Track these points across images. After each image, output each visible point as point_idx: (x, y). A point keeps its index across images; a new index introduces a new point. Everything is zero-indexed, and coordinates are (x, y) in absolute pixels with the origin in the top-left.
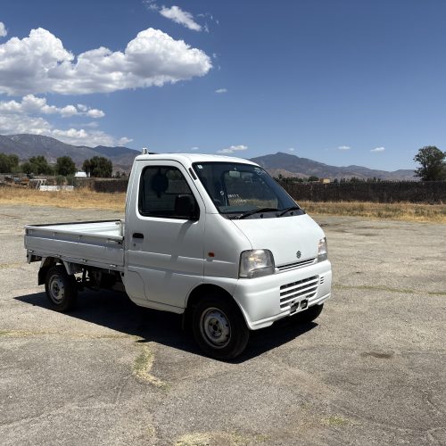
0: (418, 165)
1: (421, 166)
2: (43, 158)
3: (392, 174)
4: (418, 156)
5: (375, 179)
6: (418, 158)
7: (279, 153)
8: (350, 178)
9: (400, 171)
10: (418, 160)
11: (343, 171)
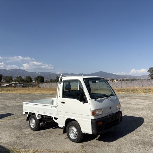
0: (149, 74)
1: (150, 74)
2: (21, 76)
3: (139, 77)
4: (149, 70)
5: (134, 79)
6: (149, 71)
7: (100, 72)
8: (125, 79)
9: (142, 76)
10: (149, 72)
11: (123, 77)
